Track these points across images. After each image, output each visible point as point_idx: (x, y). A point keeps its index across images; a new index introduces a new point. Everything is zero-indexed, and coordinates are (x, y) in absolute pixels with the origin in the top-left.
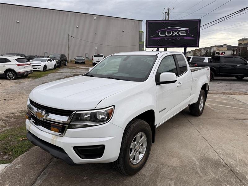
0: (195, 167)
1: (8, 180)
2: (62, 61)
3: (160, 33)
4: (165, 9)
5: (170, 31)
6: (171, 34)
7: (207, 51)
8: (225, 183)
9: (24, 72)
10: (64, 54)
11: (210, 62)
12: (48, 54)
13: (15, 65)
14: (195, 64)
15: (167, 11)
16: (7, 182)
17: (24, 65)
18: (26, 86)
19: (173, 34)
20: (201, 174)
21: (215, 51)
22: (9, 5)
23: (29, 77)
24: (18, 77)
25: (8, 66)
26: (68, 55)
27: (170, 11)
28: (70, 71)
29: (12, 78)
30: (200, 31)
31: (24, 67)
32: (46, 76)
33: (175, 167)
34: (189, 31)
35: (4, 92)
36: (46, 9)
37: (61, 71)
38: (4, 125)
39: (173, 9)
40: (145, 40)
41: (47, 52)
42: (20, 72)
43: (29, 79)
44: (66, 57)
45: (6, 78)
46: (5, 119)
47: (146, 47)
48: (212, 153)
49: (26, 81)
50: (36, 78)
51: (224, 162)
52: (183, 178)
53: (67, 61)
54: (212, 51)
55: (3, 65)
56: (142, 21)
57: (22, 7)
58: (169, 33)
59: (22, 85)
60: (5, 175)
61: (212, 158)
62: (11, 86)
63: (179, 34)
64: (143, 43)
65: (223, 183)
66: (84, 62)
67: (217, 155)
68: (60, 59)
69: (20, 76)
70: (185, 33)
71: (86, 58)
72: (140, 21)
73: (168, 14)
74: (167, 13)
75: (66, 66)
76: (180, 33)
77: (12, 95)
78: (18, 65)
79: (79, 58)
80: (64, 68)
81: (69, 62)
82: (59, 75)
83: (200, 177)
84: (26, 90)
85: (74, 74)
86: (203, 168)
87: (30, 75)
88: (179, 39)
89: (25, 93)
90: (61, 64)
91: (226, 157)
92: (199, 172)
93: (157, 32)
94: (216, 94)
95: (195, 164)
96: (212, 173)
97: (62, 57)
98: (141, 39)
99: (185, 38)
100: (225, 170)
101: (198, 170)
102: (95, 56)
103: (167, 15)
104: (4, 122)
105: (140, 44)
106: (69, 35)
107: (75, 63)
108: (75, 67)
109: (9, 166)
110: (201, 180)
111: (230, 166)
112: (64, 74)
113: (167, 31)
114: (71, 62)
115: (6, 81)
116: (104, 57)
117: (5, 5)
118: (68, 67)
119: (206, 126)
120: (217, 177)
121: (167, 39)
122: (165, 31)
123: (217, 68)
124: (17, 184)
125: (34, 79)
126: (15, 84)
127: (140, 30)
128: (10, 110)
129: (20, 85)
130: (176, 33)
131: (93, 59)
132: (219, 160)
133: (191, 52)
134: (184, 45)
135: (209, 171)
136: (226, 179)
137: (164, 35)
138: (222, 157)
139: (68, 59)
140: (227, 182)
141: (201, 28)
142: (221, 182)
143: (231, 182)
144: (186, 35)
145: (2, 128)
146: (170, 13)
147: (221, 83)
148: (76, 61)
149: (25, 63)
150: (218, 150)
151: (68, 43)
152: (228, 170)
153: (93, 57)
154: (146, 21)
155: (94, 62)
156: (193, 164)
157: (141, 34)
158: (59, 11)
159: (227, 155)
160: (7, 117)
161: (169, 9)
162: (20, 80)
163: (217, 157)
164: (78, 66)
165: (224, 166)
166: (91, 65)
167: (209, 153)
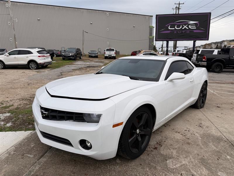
0: (196, 140)
1: (33, 142)
2: (78, 54)
3: (169, 27)
4: (175, 4)
5: (180, 25)
6: (181, 27)
7: (218, 45)
8: (225, 154)
9: (44, 62)
10: (79, 48)
11: (219, 54)
12: (65, 49)
13: (37, 56)
14: (204, 55)
15: (178, 6)
16: (32, 143)
17: (44, 56)
18: (46, 75)
19: (182, 28)
20: (202, 147)
21: (226, 46)
22: (31, 4)
23: (49, 68)
24: (39, 67)
25: (31, 57)
26: (83, 49)
27: (180, 6)
28: (84, 64)
29: (34, 68)
30: (210, 24)
31: (45, 59)
32: (63, 67)
33: (178, 139)
34: (199, 24)
35: (27, 79)
36: (63, 8)
37: (77, 63)
38: (29, 103)
39: (184, 4)
40: (155, 35)
41: (64, 46)
42: (40, 63)
43: (48, 69)
44: (81, 50)
45: (29, 68)
46: (29, 98)
47: (156, 41)
48: (215, 131)
49: (46, 70)
50: (54, 69)
51: (225, 138)
52: (184, 148)
53: (82, 54)
54: (223, 45)
55: (26, 57)
56: (153, 16)
57: (42, 5)
58: (178, 27)
59: (43, 73)
60: (31, 139)
61: (215, 135)
62: (33, 74)
63: (188, 27)
64: (153, 38)
65: (223, 154)
66: (97, 56)
67: (219, 132)
68: (75, 52)
69: (41, 67)
70: (195, 26)
71: (98, 52)
72: (150, 16)
73: (179, 9)
74: (177, 8)
75: (80, 59)
76: (190, 27)
77: (34, 81)
78: (39, 56)
79: (92, 52)
80: (79, 61)
81: (83, 56)
82: (75, 66)
83: (201, 148)
84: (46, 77)
85: (88, 66)
86: (204, 141)
87: (49, 66)
88: (188, 32)
89: (46, 80)
90: (76, 57)
91: (228, 134)
92: (201, 145)
93: (167, 25)
94: (224, 84)
95: (197, 139)
96: (213, 146)
97: (77, 51)
98: (151, 34)
99: (195, 31)
100: (227, 144)
101: (200, 143)
102: (107, 50)
103: (177, 10)
104: (28, 101)
105: (150, 39)
106: (83, 31)
107: (89, 57)
108: (89, 60)
109: (33, 132)
110: (202, 151)
111: (232, 141)
112: (79, 66)
113: (176, 24)
114: (85, 56)
115: (29, 70)
116: (115, 51)
117: (28, 4)
118: (83, 60)
119: (211, 109)
120: (218, 150)
121: (176, 32)
122: (175, 25)
123: (226, 60)
124: (40, 145)
125: (53, 69)
126: (36, 73)
127: (150, 25)
128: (33, 92)
129: (41, 74)
130: (185, 27)
131: (105, 53)
132: (221, 137)
133: (201, 46)
134: (193, 38)
135: (211, 144)
136: (227, 151)
137: (174, 29)
138: (225, 134)
139: (82, 53)
140: (227, 153)
141: (211, 21)
142: (221, 153)
143: (231, 154)
144: (195, 28)
145: (27, 105)
146: (180, 8)
147: (230, 75)
148: (90, 55)
149: (45, 55)
150: (221, 129)
151: (83, 38)
152: (229, 144)
153: (105, 51)
154: (156, 15)
155: (105, 56)
156: (195, 138)
157: (151, 29)
158: (75, 9)
159: (229, 133)
160: (31, 97)
161: (179, 4)
162: (41, 70)
163: (219, 134)
164: (91, 59)
165: (226, 141)
166: (103, 58)
167: (212, 131)
